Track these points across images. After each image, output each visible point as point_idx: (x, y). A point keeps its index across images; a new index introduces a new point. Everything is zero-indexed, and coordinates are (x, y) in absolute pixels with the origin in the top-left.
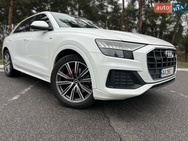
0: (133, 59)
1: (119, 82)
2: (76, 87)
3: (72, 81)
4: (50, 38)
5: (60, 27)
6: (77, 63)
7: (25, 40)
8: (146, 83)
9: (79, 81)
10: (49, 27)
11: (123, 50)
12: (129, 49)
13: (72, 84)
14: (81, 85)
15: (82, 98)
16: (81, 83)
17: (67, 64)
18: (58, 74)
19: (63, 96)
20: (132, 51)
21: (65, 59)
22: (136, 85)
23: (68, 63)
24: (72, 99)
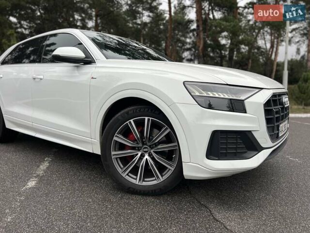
0: (246, 112)
1: (226, 149)
2: (147, 159)
3: (139, 150)
4: (92, 78)
5: (107, 58)
6: (149, 120)
7: (34, 79)
9: (152, 148)
10: (86, 57)
11: (231, 99)
13: (139, 155)
14: (154, 155)
15: (158, 177)
16: (154, 152)
17: (130, 122)
18: (115, 138)
19: (124, 175)
20: (243, 101)
21: (127, 113)
22: (249, 152)
23: (132, 121)
24: (140, 180)
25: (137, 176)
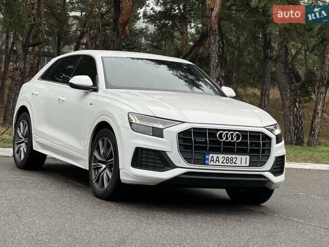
0: (163, 138)
1: (146, 162)
4: (91, 104)
5: (106, 88)
7: (59, 100)
8: (175, 167)
10: (93, 86)
11: (153, 127)
12: (161, 127)
22: (166, 168)
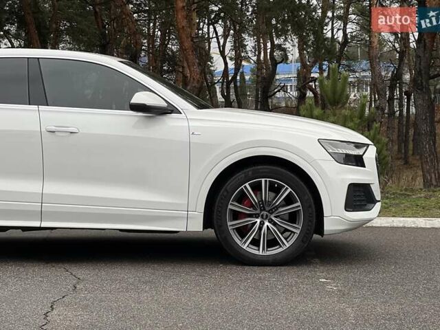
0: (365, 167)
2: (268, 226)
3: (257, 218)
6: (266, 181)
9: (271, 214)
13: (258, 223)
15: (283, 244)
16: (275, 217)
17: (245, 187)
18: (230, 206)
19: (245, 247)
20: (361, 156)
23: (247, 185)
24: (263, 249)
25: (259, 246)
